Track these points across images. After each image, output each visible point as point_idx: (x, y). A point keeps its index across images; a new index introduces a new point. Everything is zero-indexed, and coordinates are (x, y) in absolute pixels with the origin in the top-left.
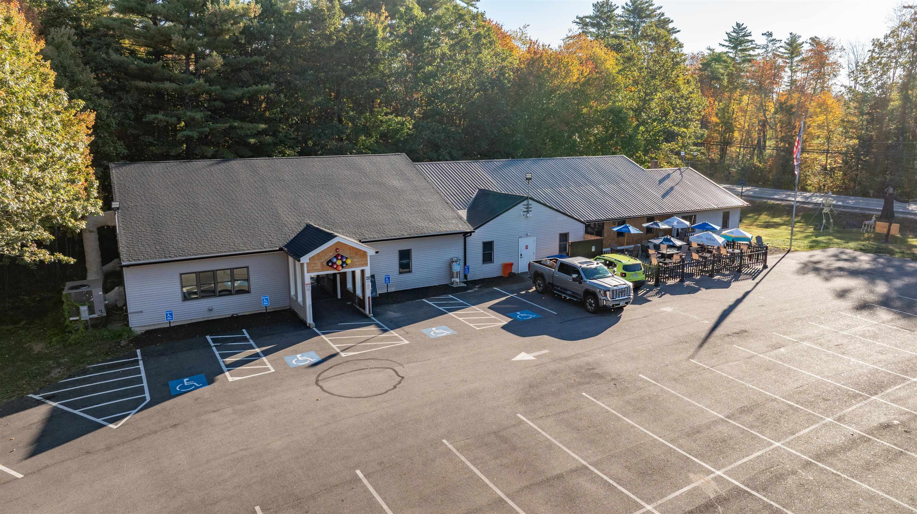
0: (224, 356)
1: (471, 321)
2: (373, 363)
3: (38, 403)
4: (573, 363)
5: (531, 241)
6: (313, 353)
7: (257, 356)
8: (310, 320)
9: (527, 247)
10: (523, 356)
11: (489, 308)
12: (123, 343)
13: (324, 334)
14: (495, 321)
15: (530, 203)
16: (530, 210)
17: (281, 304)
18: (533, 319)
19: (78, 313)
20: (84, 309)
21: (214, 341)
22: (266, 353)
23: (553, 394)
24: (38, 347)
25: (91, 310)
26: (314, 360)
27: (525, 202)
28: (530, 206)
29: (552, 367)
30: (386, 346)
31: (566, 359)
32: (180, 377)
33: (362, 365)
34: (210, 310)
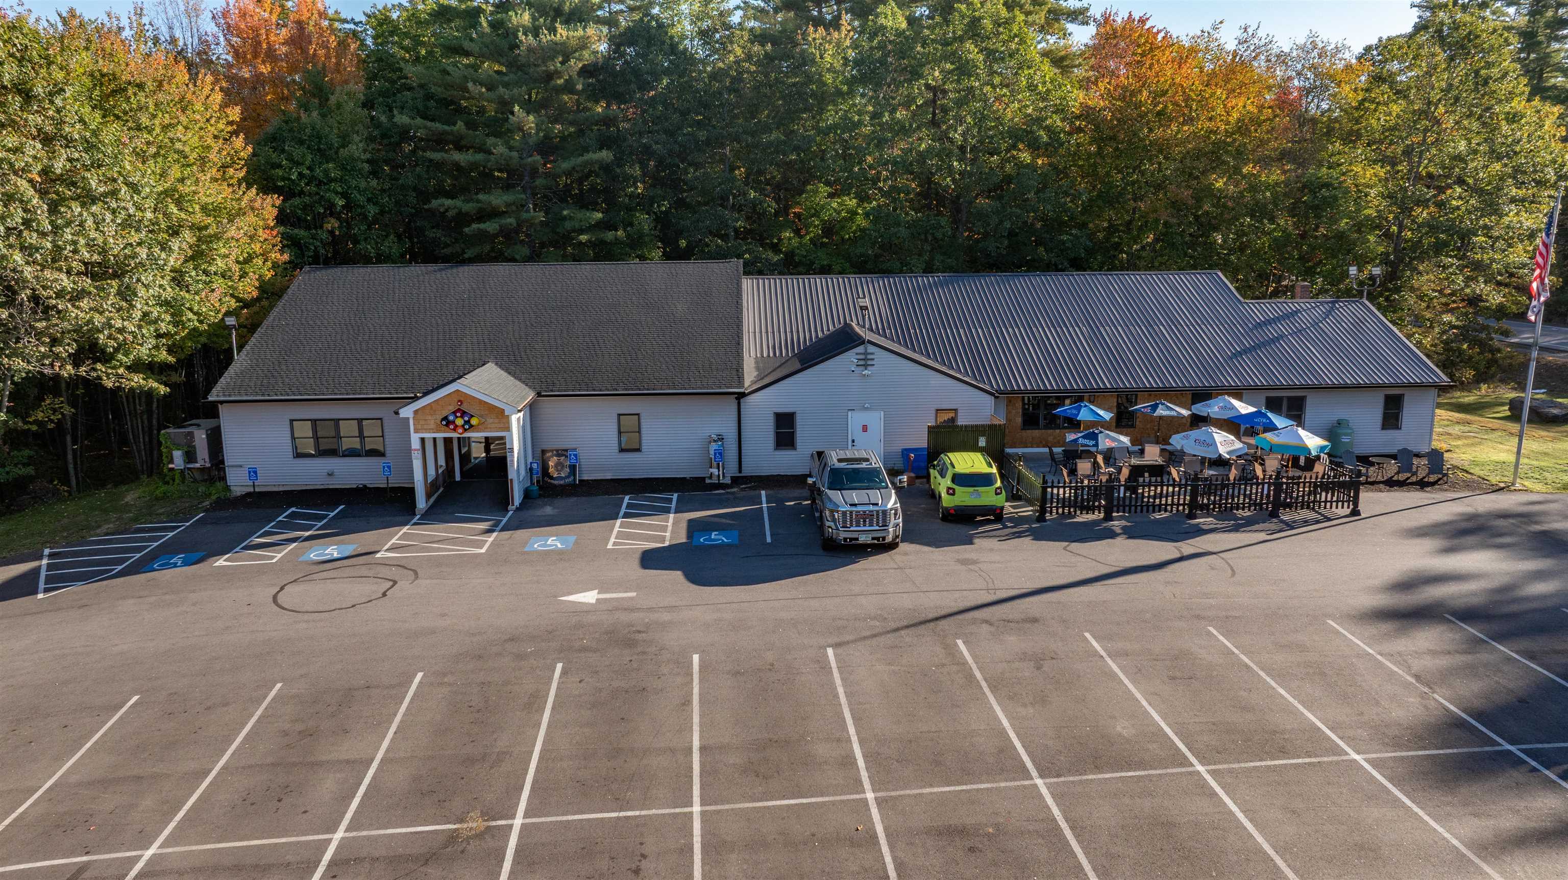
0: (260, 535)
1: (622, 536)
2: (389, 572)
5: (875, 420)
6: (353, 547)
7: (294, 540)
8: (420, 506)
10: (589, 597)
11: (690, 520)
12: (205, 504)
13: (413, 524)
14: (661, 540)
15: (869, 351)
16: (869, 362)
18: (718, 547)
20: (178, 455)
21: (290, 515)
22: (308, 539)
23: (522, 658)
24: (131, 497)
27: (860, 349)
28: (869, 357)
29: (590, 617)
30: (452, 551)
31: (638, 610)
33: (375, 571)
34: (330, 475)
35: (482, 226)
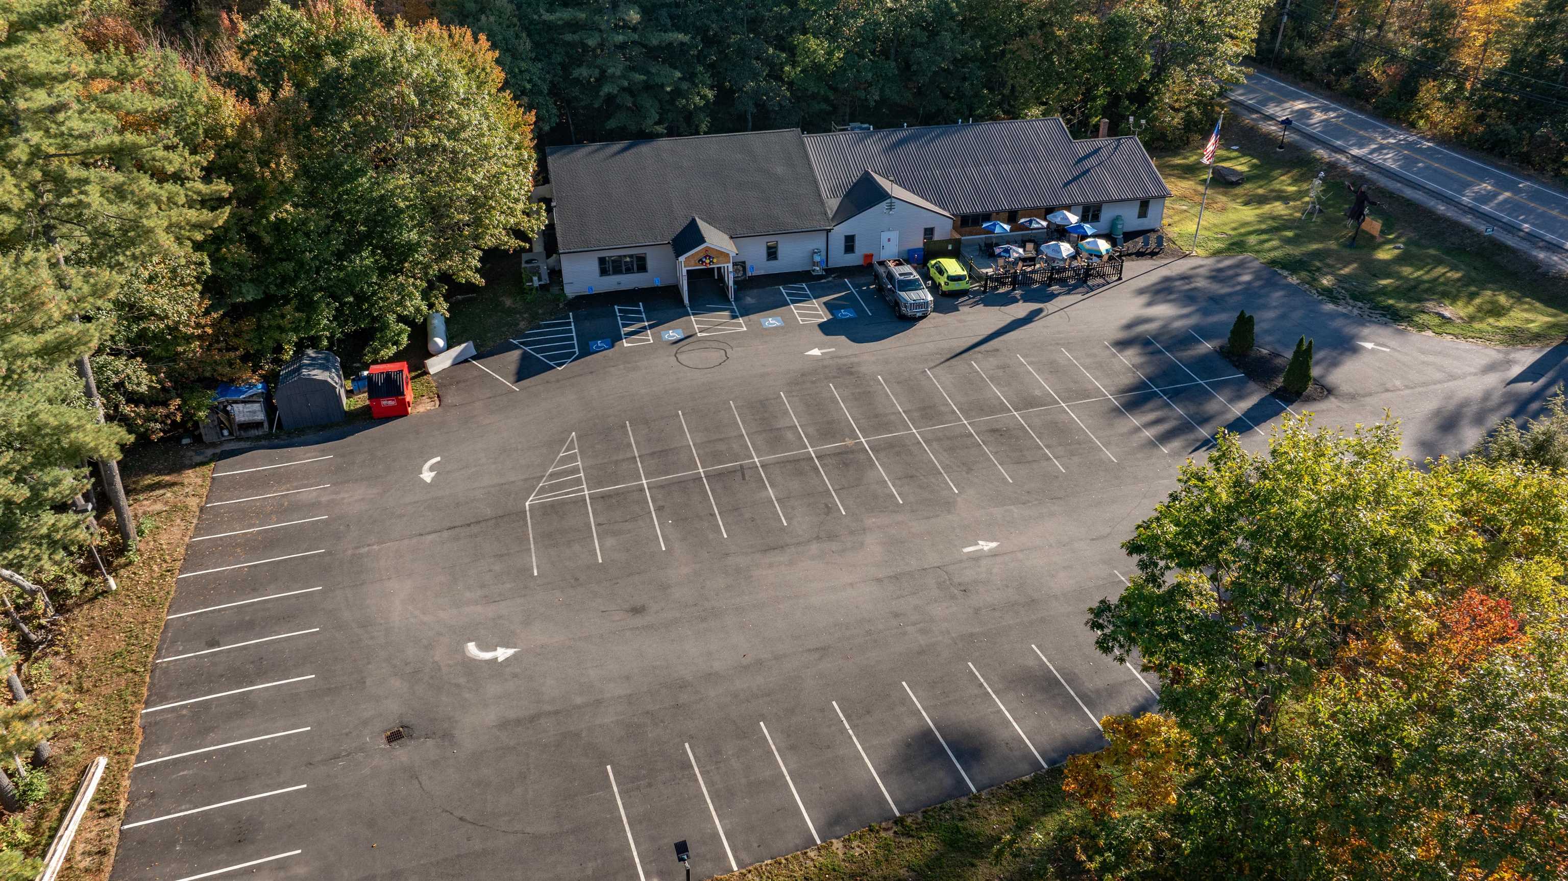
0: (625, 326)
1: (801, 315)
2: (715, 345)
3: (516, 347)
4: (844, 361)
5: (894, 235)
6: (680, 331)
7: (645, 328)
8: (686, 301)
9: (889, 240)
10: (816, 352)
11: (825, 303)
12: (561, 306)
13: (694, 314)
14: (820, 317)
15: (892, 201)
17: (669, 282)
18: (850, 319)
19: (531, 281)
20: (535, 279)
21: (620, 311)
22: (651, 327)
23: (813, 382)
24: (508, 302)
25: (540, 279)
26: (679, 337)
29: (826, 363)
30: (730, 330)
31: (840, 357)
32: (596, 339)
33: (707, 344)
34: (619, 284)
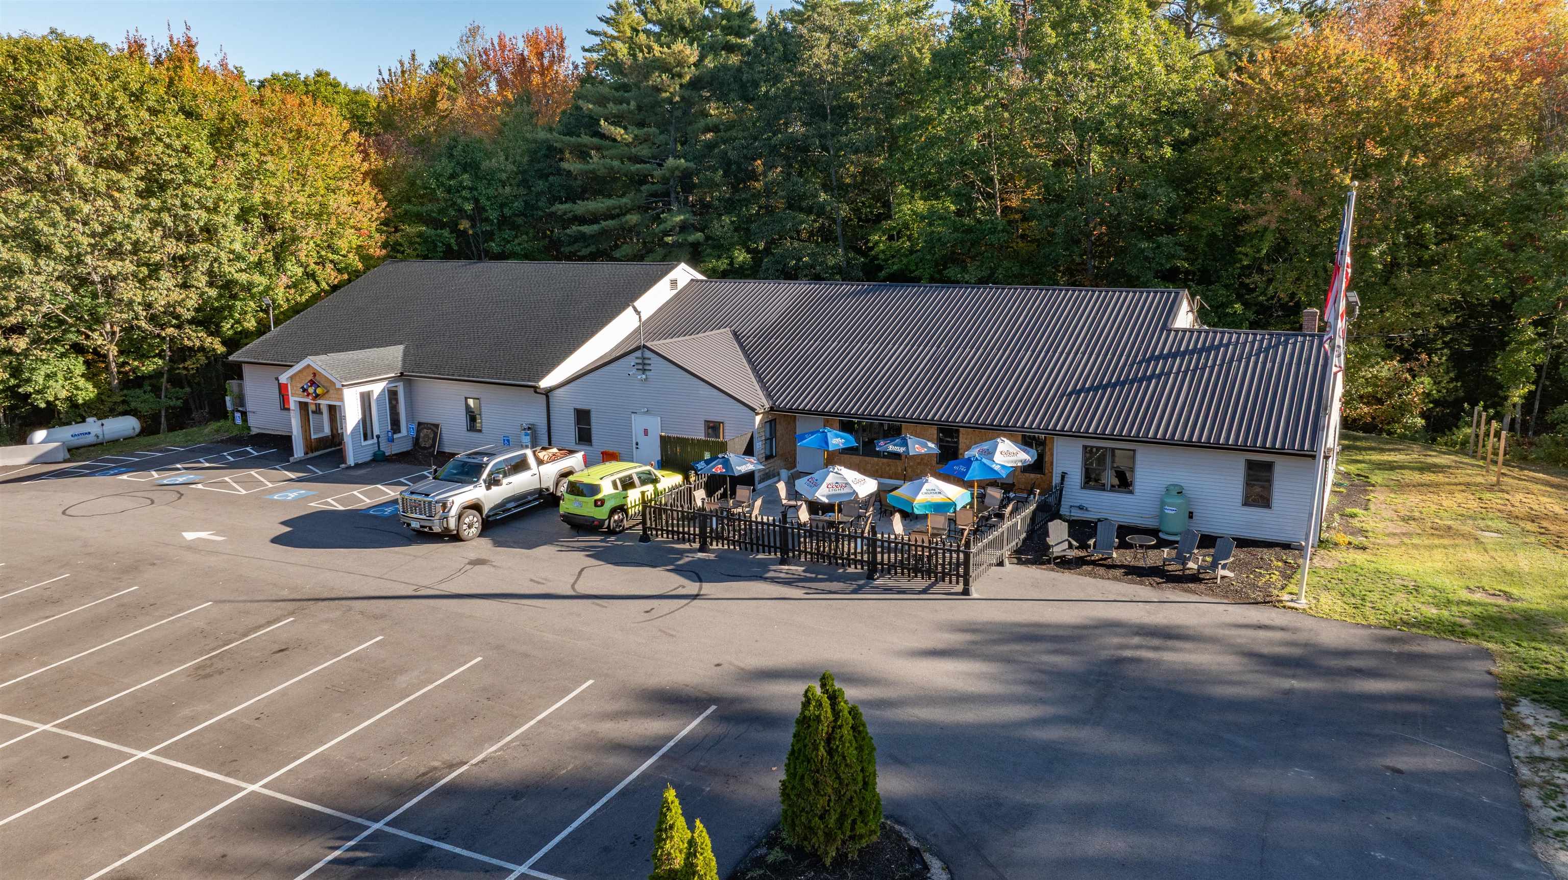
2: (165, 498)
5: (652, 424)
6: (197, 478)
9: (646, 432)
10: (198, 534)
15: (646, 356)
16: (647, 367)
20: (229, 399)
26: (176, 483)
27: (638, 353)
28: (647, 362)
30: (231, 490)
33: (163, 496)
35: (582, 228)
